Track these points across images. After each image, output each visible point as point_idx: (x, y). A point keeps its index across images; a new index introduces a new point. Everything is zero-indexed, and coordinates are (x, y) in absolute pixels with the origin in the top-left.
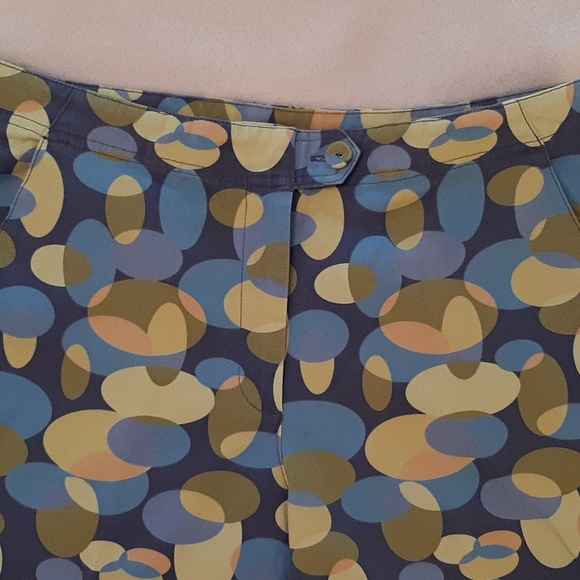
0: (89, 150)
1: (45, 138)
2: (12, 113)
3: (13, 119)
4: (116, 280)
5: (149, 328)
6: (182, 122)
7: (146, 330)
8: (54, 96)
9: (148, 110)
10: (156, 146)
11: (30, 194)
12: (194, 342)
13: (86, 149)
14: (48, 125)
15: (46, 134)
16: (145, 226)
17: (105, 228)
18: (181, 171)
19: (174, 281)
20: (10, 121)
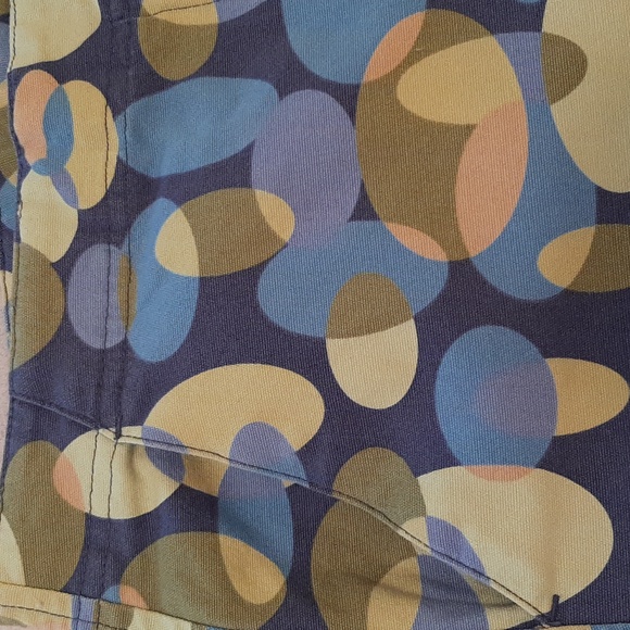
0: (125, 341)
1: (118, 435)
2: (89, 518)
3: (99, 512)
4: (374, 216)
5: (463, 122)
6: (29, 168)
7: (469, 129)
8: (36, 435)
9: (19, 240)
10: (84, 206)
11: (239, 441)
12: (472, 24)
13: (124, 346)
14: (92, 433)
15: (109, 434)
16: (246, 183)
17: (271, 265)
18: (124, 146)
19: (347, 96)
20: (103, 515)
